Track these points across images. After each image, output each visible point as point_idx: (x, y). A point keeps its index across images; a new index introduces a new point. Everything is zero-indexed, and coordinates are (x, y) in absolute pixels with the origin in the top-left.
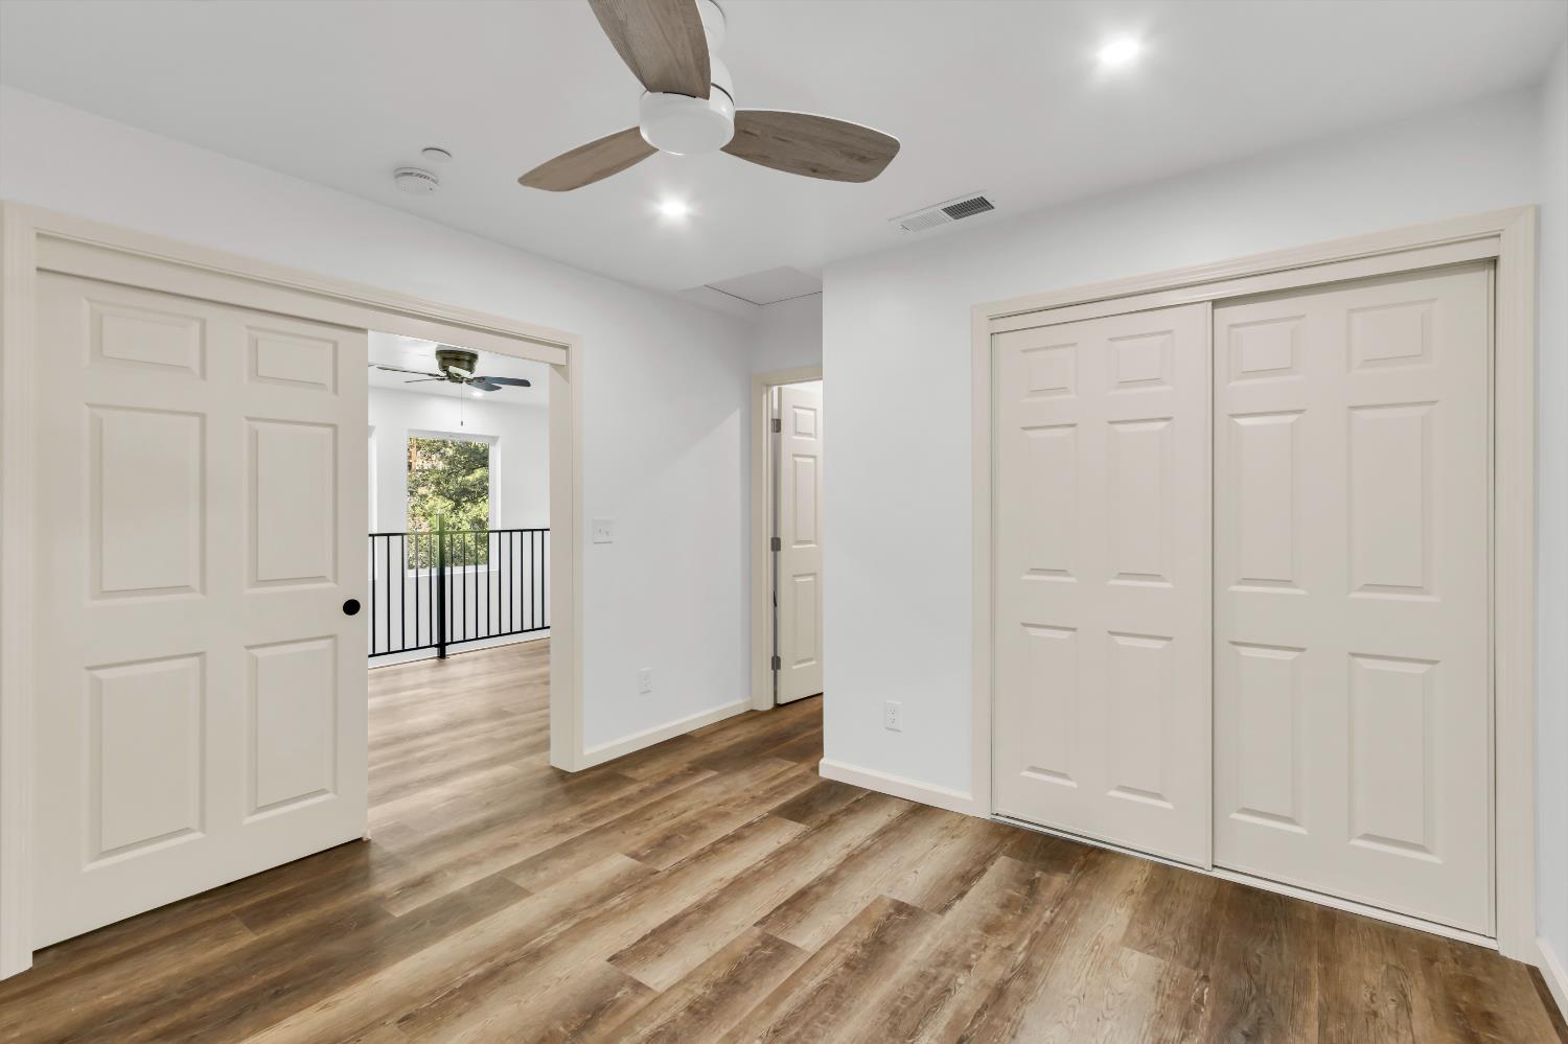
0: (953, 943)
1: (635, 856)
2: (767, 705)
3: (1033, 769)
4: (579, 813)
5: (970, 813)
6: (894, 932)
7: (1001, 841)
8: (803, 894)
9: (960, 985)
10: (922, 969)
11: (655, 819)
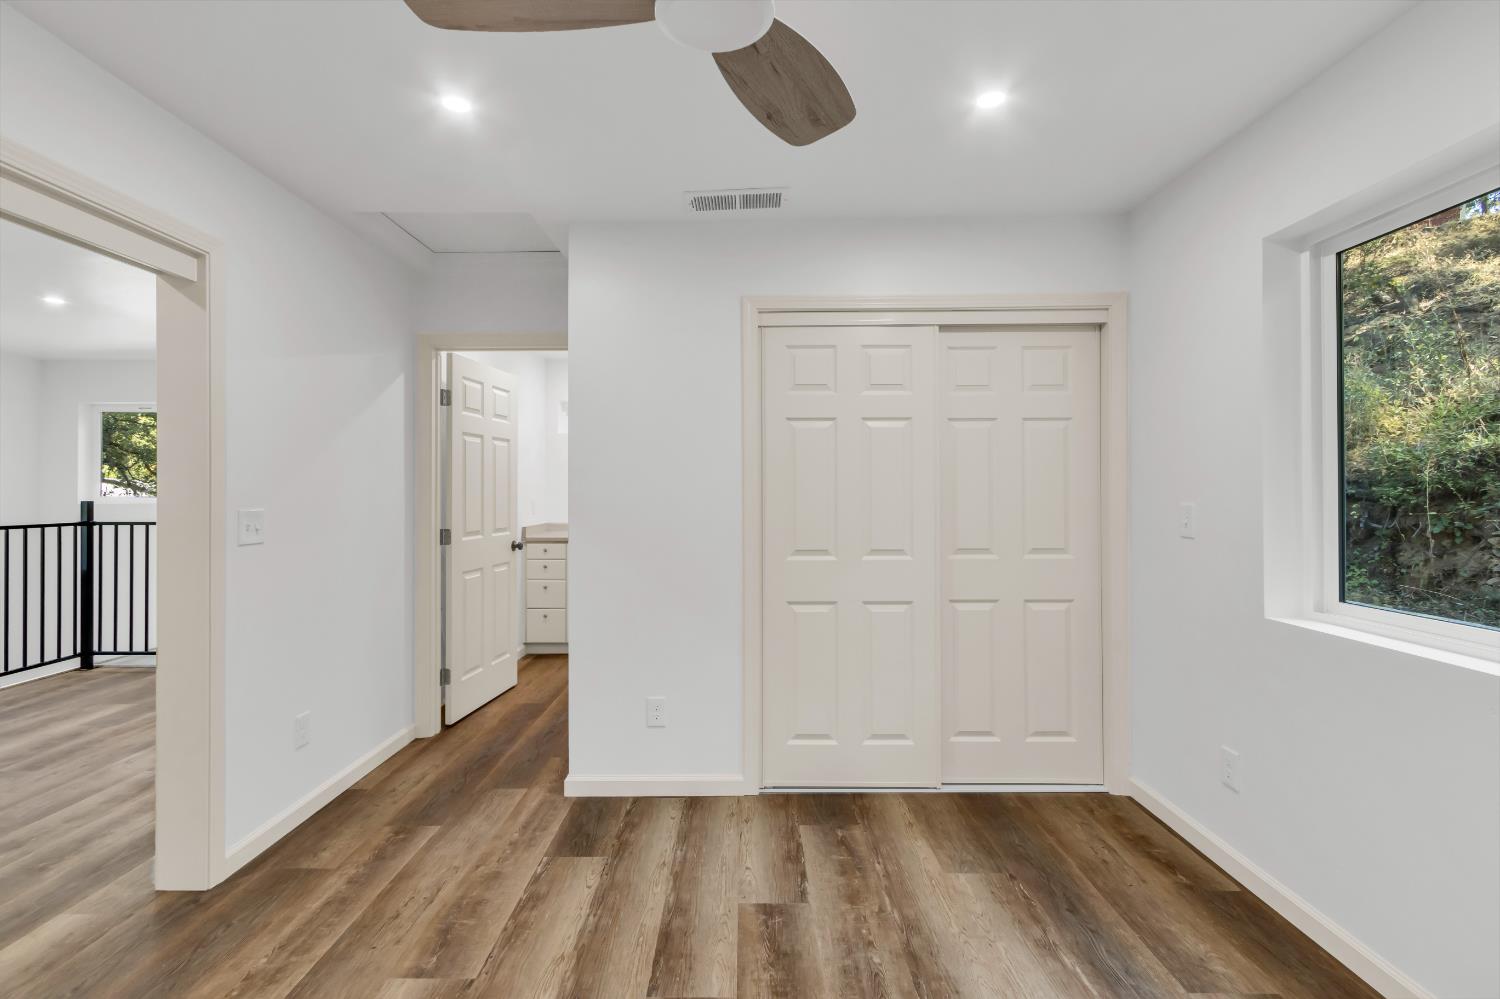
0: (839, 926)
1: (418, 973)
2: (433, 729)
3: (798, 737)
4: (275, 944)
5: (741, 793)
6: (784, 938)
7: (787, 812)
8: (666, 936)
9: (880, 965)
10: (840, 965)
11: (406, 913)
